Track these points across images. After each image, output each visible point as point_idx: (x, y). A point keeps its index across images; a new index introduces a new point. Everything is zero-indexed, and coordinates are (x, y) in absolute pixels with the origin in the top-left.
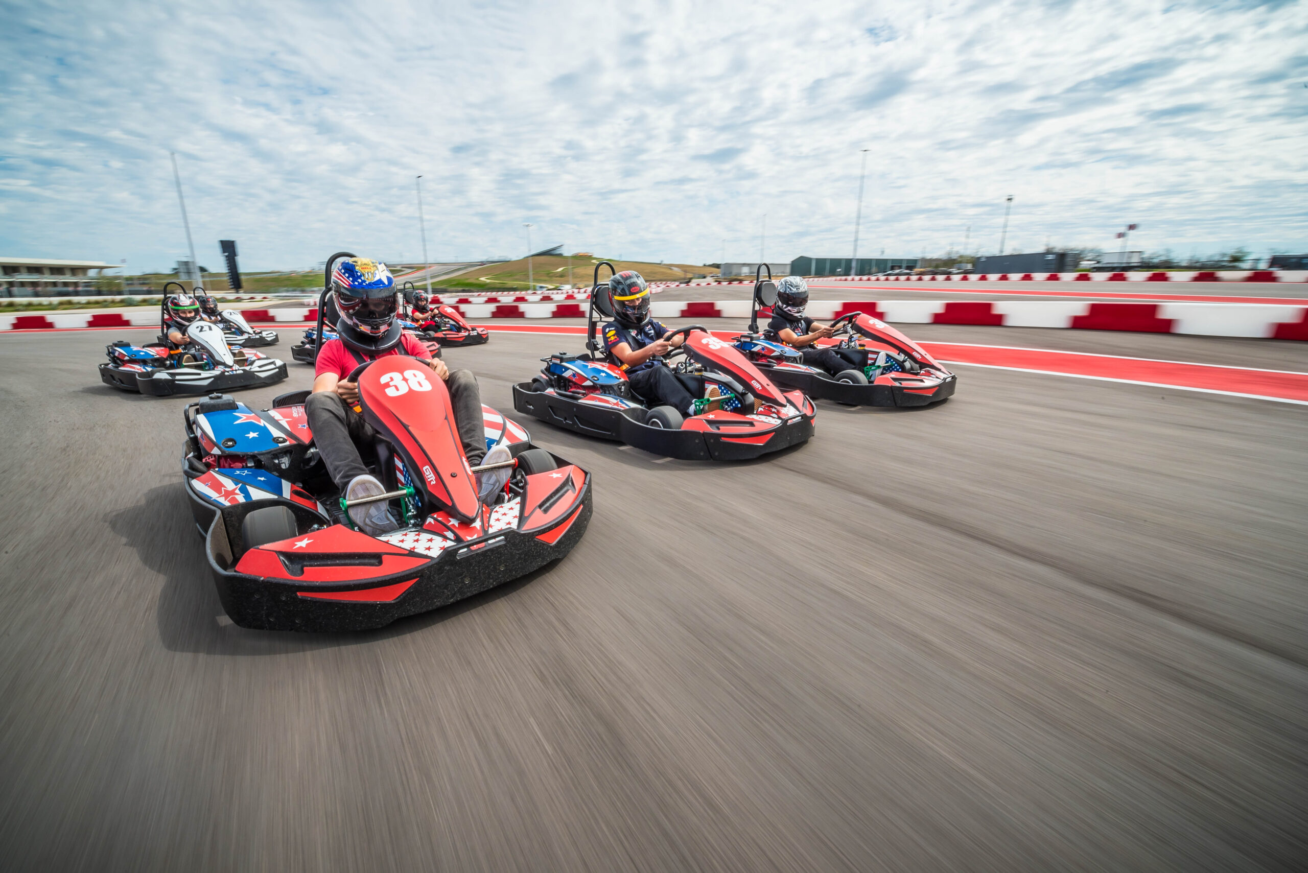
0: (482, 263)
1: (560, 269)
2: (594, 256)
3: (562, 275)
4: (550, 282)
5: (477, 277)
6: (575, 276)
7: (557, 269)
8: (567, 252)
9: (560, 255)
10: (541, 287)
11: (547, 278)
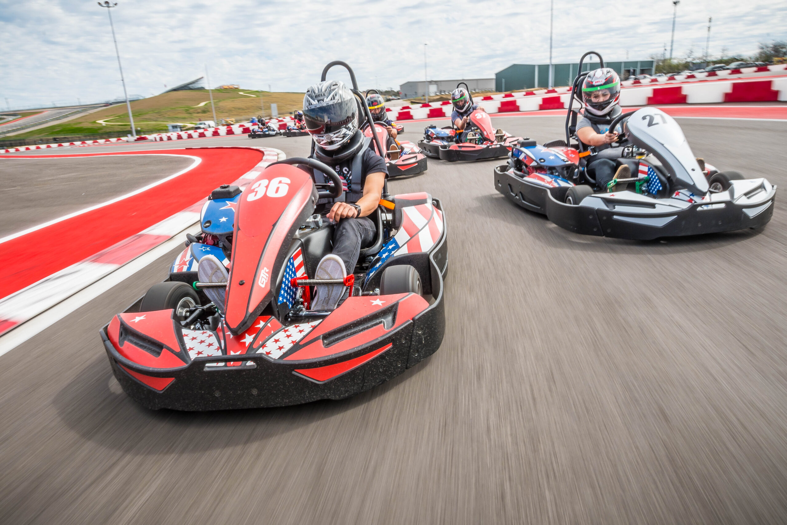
0: (107, 104)
1: (202, 104)
2: (241, 88)
3: (205, 111)
4: (191, 119)
5: (93, 120)
6: (220, 110)
7: (199, 104)
8: (210, 85)
9: (202, 89)
10: (175, 127)
11: (186, 115)
